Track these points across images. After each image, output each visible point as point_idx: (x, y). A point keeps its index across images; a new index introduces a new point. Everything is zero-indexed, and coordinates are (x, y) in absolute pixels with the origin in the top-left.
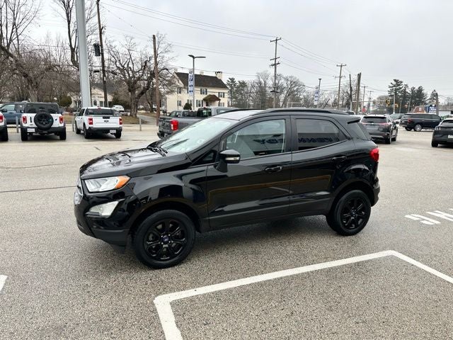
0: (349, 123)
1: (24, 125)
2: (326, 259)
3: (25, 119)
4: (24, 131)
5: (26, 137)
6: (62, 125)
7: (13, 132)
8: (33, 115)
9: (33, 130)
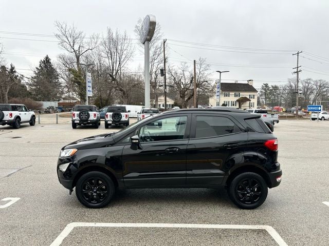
0: (245, 119)
1: (107, 119)
2: (204, 222)
3: (107, 116)
4: (106, 122)
5: (107, 126)
6: (127, 119)
7: (102, 123)
8: (111, 113)
9: (111, 122)
